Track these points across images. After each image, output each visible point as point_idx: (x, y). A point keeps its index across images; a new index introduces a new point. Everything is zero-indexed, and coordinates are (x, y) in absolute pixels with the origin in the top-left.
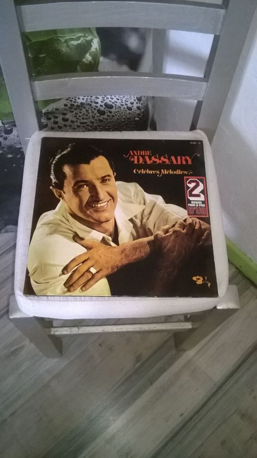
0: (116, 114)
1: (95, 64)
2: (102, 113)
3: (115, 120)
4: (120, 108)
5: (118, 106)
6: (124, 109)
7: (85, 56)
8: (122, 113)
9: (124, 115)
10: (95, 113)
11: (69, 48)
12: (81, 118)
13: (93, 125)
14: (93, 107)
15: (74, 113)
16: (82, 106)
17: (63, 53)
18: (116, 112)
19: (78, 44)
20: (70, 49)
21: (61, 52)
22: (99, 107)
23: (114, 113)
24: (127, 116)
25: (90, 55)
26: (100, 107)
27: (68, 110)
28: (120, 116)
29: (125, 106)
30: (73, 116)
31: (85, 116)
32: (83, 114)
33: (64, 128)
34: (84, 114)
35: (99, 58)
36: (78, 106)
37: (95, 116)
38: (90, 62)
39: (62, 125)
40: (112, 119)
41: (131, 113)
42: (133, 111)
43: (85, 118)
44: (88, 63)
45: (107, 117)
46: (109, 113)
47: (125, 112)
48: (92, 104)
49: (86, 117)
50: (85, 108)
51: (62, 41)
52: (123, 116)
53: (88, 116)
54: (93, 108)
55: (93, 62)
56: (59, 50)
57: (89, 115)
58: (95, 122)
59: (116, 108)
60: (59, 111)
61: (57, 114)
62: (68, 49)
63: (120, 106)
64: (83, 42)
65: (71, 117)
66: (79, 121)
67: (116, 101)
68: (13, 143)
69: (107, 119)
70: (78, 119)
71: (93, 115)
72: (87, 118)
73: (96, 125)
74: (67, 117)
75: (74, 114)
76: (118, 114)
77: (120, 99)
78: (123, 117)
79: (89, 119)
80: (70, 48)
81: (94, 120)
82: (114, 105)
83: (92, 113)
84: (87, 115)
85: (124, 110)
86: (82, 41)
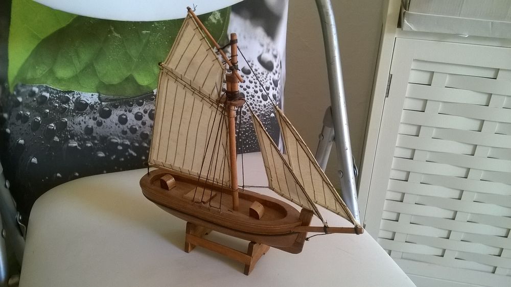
1: (223, 23)
5: (250, 94)
6: (258, 99)
8: (256, 105)
9: (259, 110)
24: (261, 111)
29: (260, 94)
35: (229, 15)
38: (218, 21)
44: (216, 22)
47: (260, 104)
55: (222, 21)
63: (253, 94)
67: (249, 85)
68: (109, 134)
77: (253, 81)
82: (245, 93)
85: (258, 101)
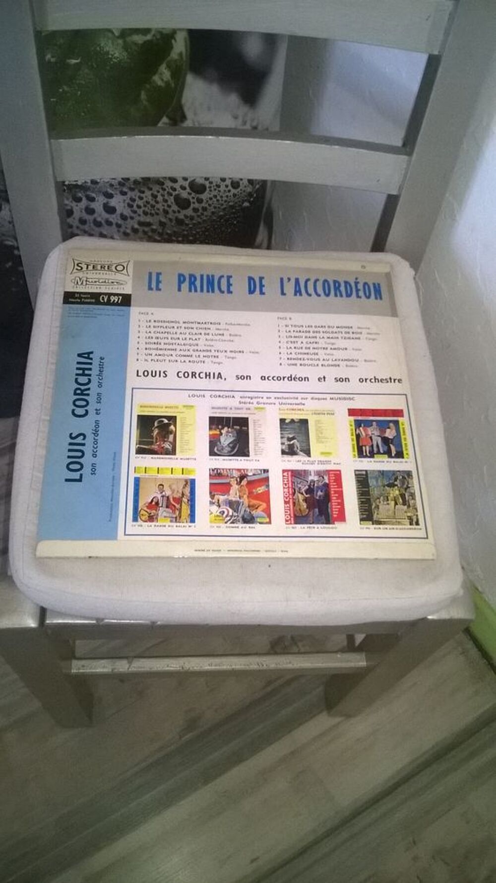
0: (210, 202)
1: (175, 88)
2: (183, 204)
3: (208, 217)
4: (217, 189)
5: (214, 184)
7: (157, 70)
8: (222, 197)
10: (169, 203)
11: (127, 51)
12: (140, 211)
13: (166, 229)
14: (167, 190)
15: (127, 198)
16: (144, 184)
17: (114, 60)
18: (211, 199)
19: (145, 42)
20: (129, 53)
21: (111, 59)
22: (179, 191)
23: (207, 201)
25: (169, 67)
26: (180, 189)
27: (115, 187)
28: (218, 206)
30: (126, 205)
31: (148, 209)
32: (145, 203)
33: (106, 227)
34: (148, 202)
35: (186, 74)
36: (136, 182)
37: (168, 209)
38: (168, 83)
39: (102, 219)
40: (202, 217)
41: (237, 194)
42: (241, 190)
43: (149, 211)
44: (163, 85)
45: (193, 214)
46: (196, 203)
48: (165, 182)
49: (151, 210)
50: (151, 189)
51: (115, 35)
52: (222, 205)
53: (155, 208)
54: (166, 192)
55: (173, 85)
56: (108, 53)
57: (158, 206)
58: (168, 223)
59: (211, 191)
60: (98, 187)
61: (93, 192)
62: (125, 54)
63: (218, 183)
64: (156, 38)
65: (122, 204)
66: (137, 218)
69: (192, 218)
70: (135, 212)
71: (166, 208)
72: (153, 212)
73: (169, 232)
74: (113, 202)
75: (129, 198)
76: (214, 201)
78: (222, 207)
79: (155, 216)
80: (129, 50)
81: (167, 219)
83: (164, 204)
84: (153, 206)
86: (154, 35)
